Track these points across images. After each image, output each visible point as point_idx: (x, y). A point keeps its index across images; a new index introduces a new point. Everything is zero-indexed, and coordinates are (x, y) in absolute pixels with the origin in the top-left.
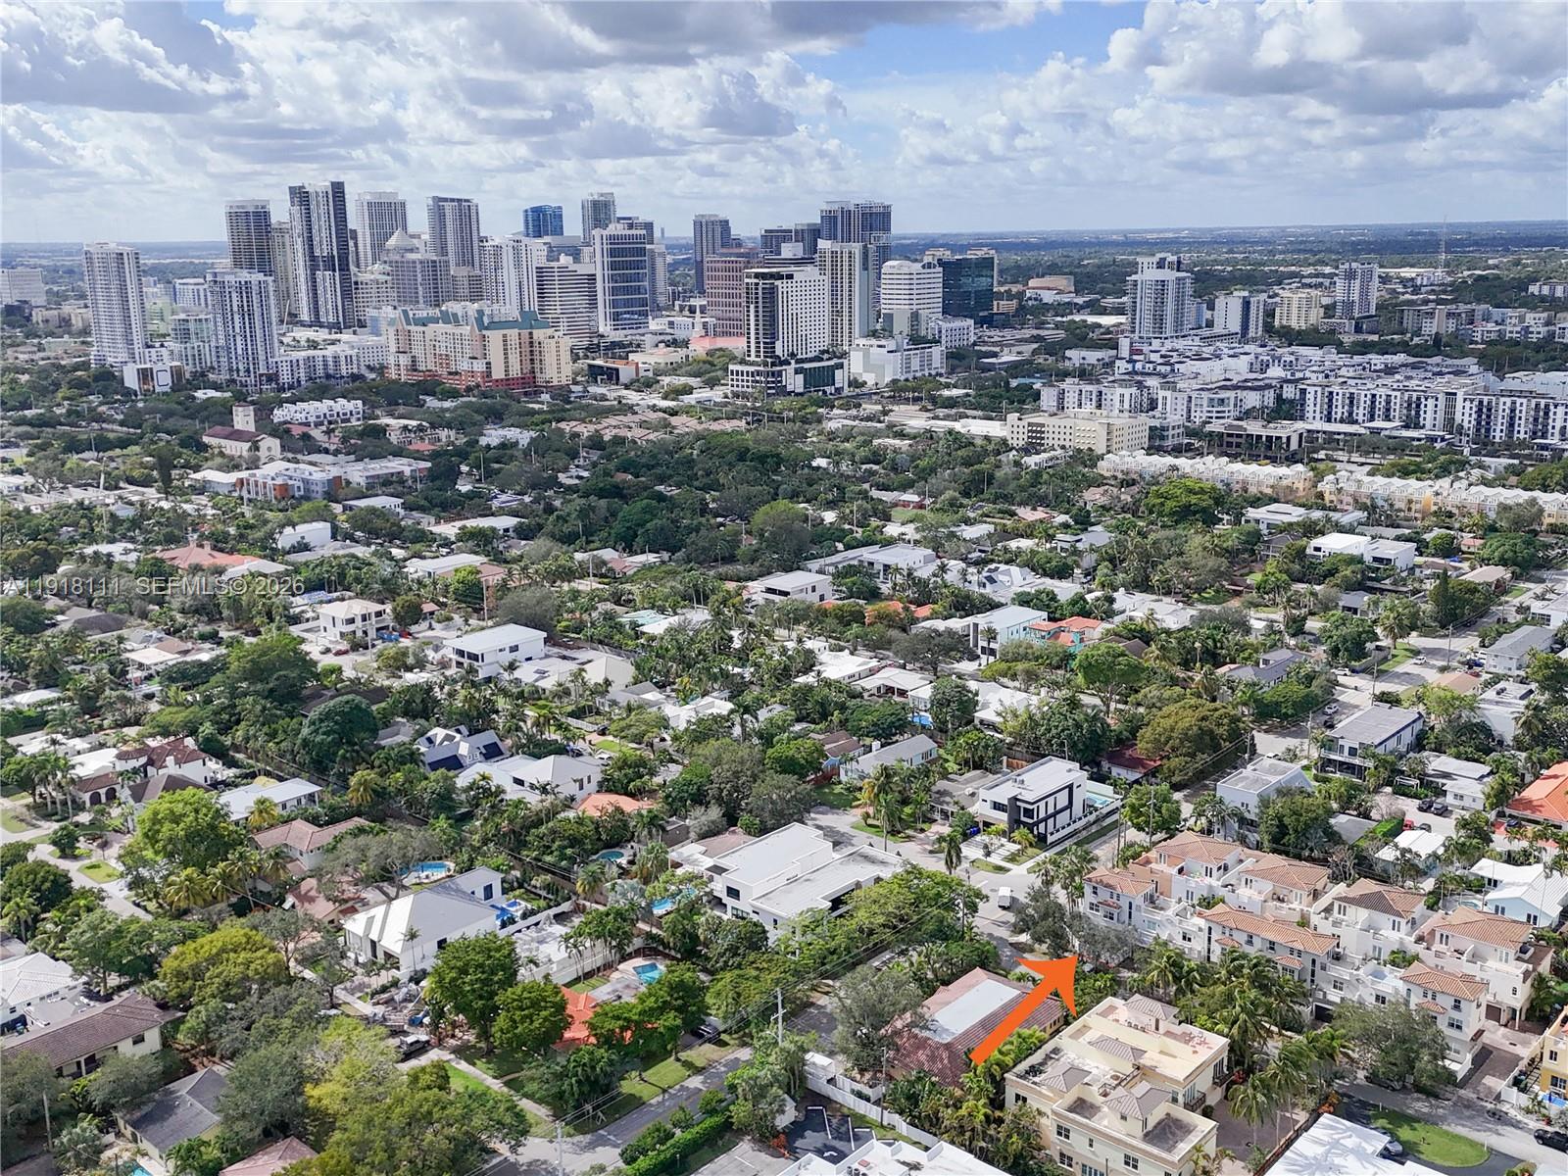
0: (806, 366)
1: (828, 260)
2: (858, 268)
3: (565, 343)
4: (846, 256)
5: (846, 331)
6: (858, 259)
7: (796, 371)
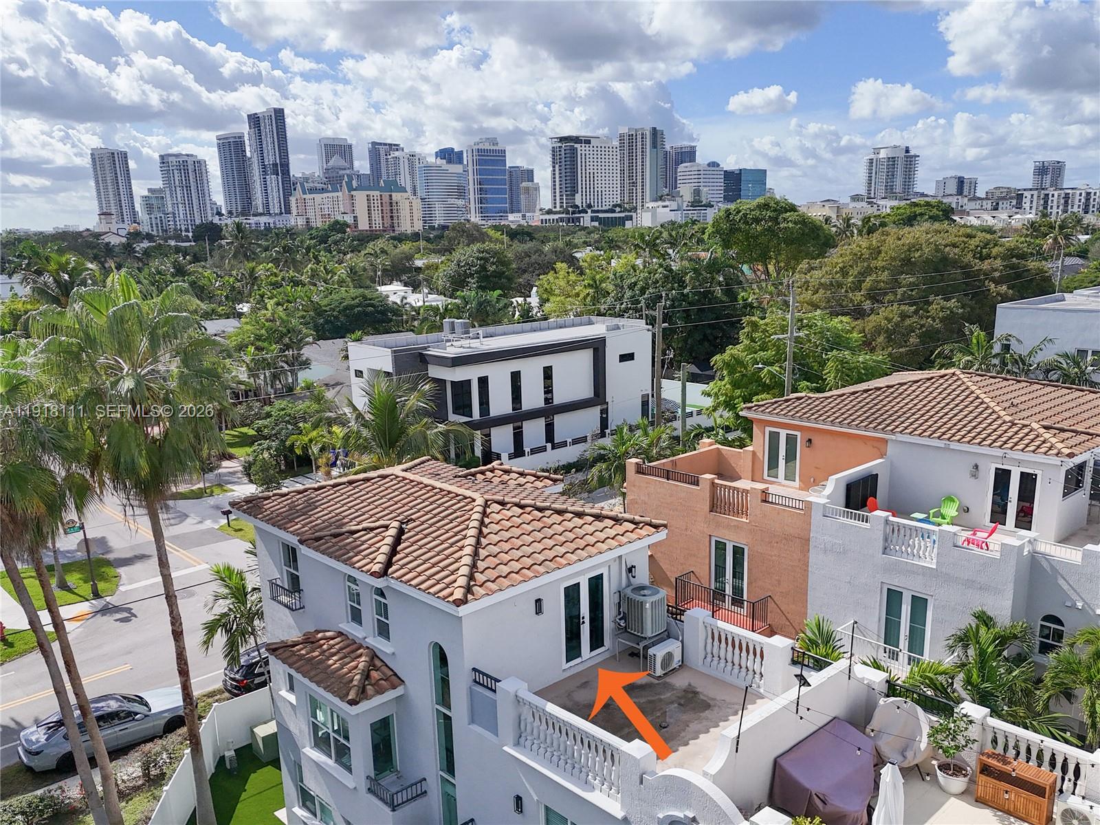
0: (601, 215)
1: (626, 141)
2: (648, 147)
3: (417, 204)
4: (639, 137)
5: (639, 197)
6: (648, 140)
7: (593, 219)
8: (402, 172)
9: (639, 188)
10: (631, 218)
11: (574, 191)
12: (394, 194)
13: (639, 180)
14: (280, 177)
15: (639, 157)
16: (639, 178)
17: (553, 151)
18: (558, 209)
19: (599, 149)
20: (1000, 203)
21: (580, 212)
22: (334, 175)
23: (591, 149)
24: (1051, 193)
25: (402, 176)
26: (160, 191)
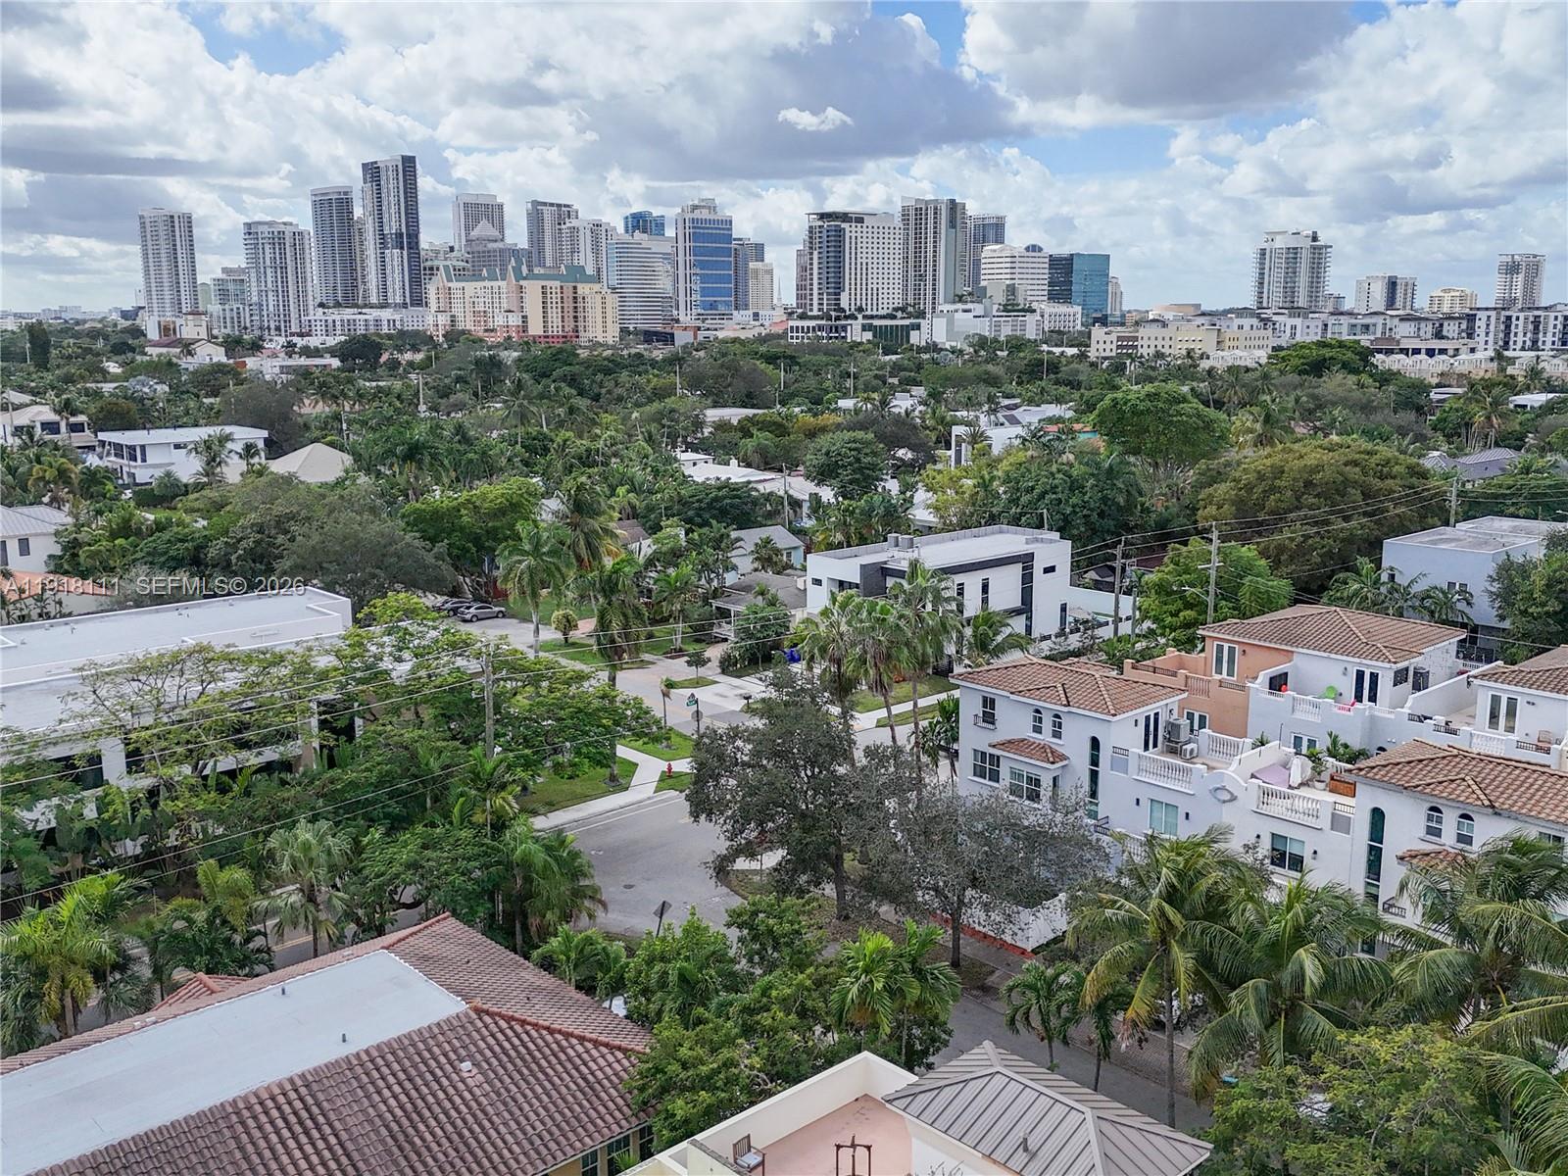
0: (876, 323)
1: (912, 218)
2: (943, 227)
3: (613, 300)
4: (931, 212)
5: (929, 297)
6: (943, 217)
7: (864, 328)
8: (582, 249)
9: (929, 283)
10: (918, 327)
11: (839, 288)
12: (580, 286)
13: (930, 273)
14: (405, 252)
15: (930, 240)
16: (930, 269)
17: (811, 232)
18: (815, 312)
19: (876, 230)
20: (1446, 324)
21: (847, 318)
22: (481, 248)
23: (865, 230)
24: (1515, 315)
25: (582, 254)
26: (242, 271)
